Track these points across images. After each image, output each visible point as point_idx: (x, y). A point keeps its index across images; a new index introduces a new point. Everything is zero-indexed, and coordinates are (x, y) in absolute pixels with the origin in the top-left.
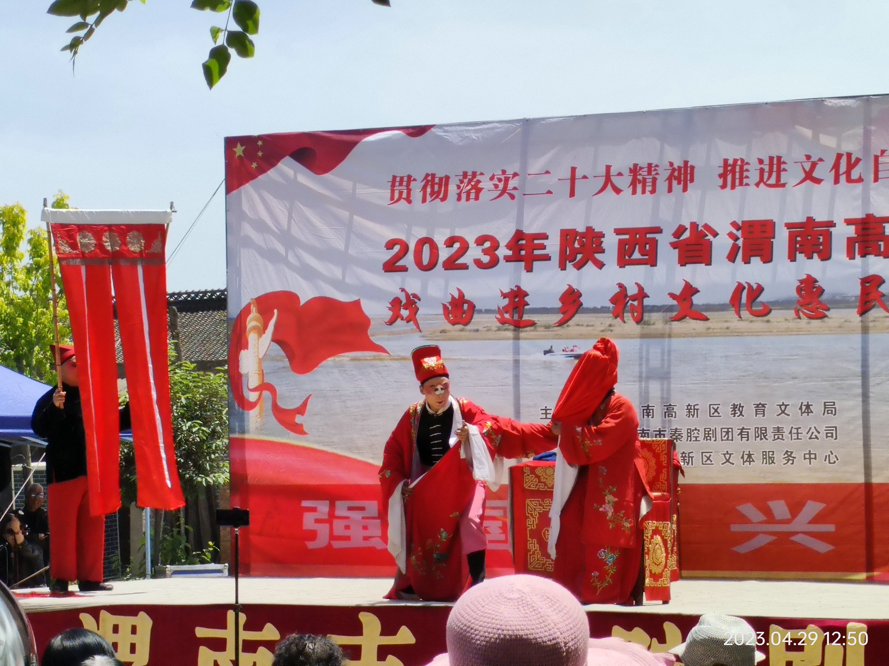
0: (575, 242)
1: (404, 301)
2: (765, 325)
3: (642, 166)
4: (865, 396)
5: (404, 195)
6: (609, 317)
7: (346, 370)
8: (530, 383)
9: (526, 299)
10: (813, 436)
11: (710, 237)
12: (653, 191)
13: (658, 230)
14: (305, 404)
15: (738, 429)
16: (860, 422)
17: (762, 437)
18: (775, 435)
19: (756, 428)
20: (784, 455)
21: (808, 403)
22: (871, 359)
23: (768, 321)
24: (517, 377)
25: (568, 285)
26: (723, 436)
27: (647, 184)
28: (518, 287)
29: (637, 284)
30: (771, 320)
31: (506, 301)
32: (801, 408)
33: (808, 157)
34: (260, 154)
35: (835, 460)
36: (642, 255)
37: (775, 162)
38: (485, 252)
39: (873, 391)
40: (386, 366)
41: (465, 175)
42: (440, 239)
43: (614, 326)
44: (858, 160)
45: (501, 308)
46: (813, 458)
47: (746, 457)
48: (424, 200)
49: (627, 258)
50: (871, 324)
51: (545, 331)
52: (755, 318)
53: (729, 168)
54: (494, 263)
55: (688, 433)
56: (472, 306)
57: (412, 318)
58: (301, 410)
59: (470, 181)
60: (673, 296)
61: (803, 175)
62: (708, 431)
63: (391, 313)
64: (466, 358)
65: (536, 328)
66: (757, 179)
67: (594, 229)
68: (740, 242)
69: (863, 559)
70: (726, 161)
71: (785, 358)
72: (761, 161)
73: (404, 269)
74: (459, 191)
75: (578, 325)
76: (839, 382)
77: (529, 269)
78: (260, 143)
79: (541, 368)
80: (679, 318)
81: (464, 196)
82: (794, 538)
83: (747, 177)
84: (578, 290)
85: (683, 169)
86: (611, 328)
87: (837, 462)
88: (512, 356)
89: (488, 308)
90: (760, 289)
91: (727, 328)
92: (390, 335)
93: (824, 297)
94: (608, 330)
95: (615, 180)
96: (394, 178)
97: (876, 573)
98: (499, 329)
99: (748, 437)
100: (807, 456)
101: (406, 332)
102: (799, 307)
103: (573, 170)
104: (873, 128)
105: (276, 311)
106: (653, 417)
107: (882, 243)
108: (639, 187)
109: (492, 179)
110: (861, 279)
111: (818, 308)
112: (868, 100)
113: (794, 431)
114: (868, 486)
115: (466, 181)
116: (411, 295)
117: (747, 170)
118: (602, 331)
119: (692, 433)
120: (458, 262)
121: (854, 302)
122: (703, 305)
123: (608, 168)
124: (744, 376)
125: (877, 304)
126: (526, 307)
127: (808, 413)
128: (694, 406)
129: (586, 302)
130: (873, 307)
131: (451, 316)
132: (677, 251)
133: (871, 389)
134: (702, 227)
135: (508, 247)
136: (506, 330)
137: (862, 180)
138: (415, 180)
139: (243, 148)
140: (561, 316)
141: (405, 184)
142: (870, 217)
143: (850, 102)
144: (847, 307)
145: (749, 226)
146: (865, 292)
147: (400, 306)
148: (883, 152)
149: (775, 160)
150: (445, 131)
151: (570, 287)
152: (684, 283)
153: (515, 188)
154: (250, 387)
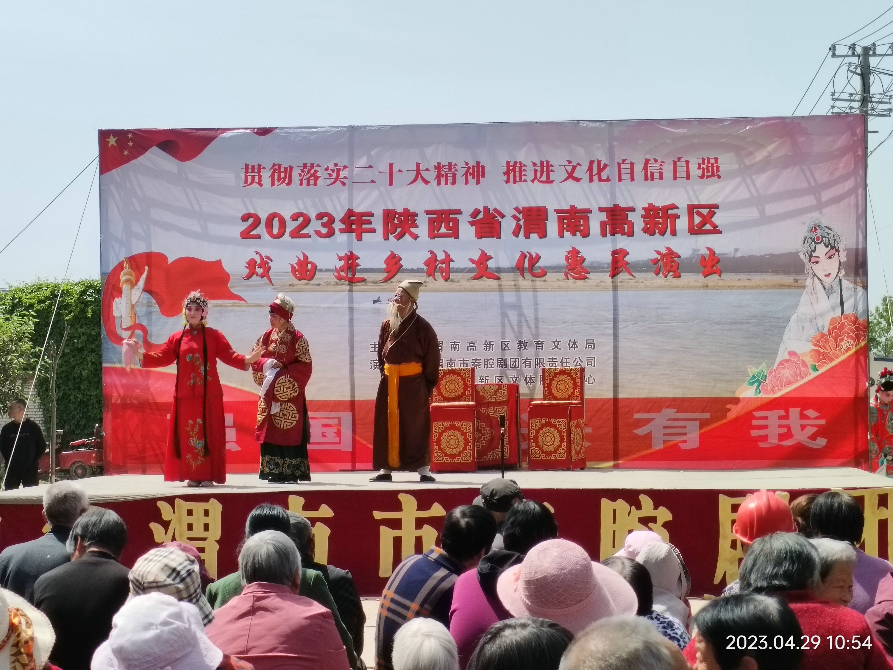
0: (394, 220)
1: (259, 261)
2: (543, 283)
3: (444, 165)
4: (615, 336)
5: (256, 180)
6: (423, 276)
9: (358, 261)
11: (499, 218)
12: (454, 183)
13: (459, 212)
16: (611, 354)
22: (620, 310)
23: (545, 281)
24: (351, 321)
25: (391, 251)
27: (449, 178)
28: (351, 253)
29: (444, 251)
30: (547, 280)
31: (342, 263)
32: (569, 344)
33: (570, 162)
34: (130, 144)
36: (448, 230)
37: (545, 165)
38: (324, 225)
39: (621, 332)
40: (244, 311)
41: (305, 166)
42: (287, 216)
43: (428, 282)
44: (606, 166)
45: (338, 268)
48: (273, 184)
49: (436, 232)
50: (619, 284)
51: (374, 286)
52: (535, 279)
53: (511, 168)
54: (331, 233)
55: (485, 362)
56: (315, 267)
57: (266, 274)
59: (309, 171)
60: (472, 261)
61: (566, 175)
63: (248, 271)
64: (310, 305)
65: (366, 283)
66: (533, 177)
67: (409, 210)
68: (522, 223)
69: (611, 452)
70: (508, 163)
71: (559, 307)
72: (534, 164)
73: (259, 237)
74: (300, 178)
77: (359, 239)
78: (130, 136)
80: (478, 278)
81: (305, 182)
83: (525, 175)
84: (399, 256)
85: (476, 167)
88: (348, 304)
89: (328, 268)
90: (538, 258)
91: (515, 285)
92: (247, 287)
93: (585, 264)
95: (425, 174)
96: (247, 166)
97: (620, 462)
98: (337, 284)
99: (530, 365)
101: (260, 285)
102: (567, 271)
103: (391, 165)
104: (615, 143)
105: (146, 268)
107: (626, 226)
108: (443, 180)
109: (327, 169)
110: (611, 251)
111: (581, 272)
112: (611, 123)
113: (564, 360)
114: (616, 400)
115: (306, 170)
116: (264, 257)
117: (525, 170)
120: (302, 232)
121: (606, 268)
122: (495, 268)
123: (418, 165)
125: (624, 269)
126: (358, 268)
129: (405, 264)
130: (621, 272)
131: (297, 273)
132: (474, 228)
133: (620, 331)
134: (493, 210)
135: (342, 221)
136: (343, 284)
137: (610, 180)
138: (264, 168)
139: (115, 139)
140: (386, 275)
141: (256, 171)
142: (616, 206)
143: (598, 124)
144: (601, 272)
145: (528, 211)
146: (615, 261)
147: (255, 265)
148: (624, 161)
149: (545, 163)
150: (287, 133)
151: (392, 253)
152: (481, 252)
153: (345, 177)
154: (124, 327)
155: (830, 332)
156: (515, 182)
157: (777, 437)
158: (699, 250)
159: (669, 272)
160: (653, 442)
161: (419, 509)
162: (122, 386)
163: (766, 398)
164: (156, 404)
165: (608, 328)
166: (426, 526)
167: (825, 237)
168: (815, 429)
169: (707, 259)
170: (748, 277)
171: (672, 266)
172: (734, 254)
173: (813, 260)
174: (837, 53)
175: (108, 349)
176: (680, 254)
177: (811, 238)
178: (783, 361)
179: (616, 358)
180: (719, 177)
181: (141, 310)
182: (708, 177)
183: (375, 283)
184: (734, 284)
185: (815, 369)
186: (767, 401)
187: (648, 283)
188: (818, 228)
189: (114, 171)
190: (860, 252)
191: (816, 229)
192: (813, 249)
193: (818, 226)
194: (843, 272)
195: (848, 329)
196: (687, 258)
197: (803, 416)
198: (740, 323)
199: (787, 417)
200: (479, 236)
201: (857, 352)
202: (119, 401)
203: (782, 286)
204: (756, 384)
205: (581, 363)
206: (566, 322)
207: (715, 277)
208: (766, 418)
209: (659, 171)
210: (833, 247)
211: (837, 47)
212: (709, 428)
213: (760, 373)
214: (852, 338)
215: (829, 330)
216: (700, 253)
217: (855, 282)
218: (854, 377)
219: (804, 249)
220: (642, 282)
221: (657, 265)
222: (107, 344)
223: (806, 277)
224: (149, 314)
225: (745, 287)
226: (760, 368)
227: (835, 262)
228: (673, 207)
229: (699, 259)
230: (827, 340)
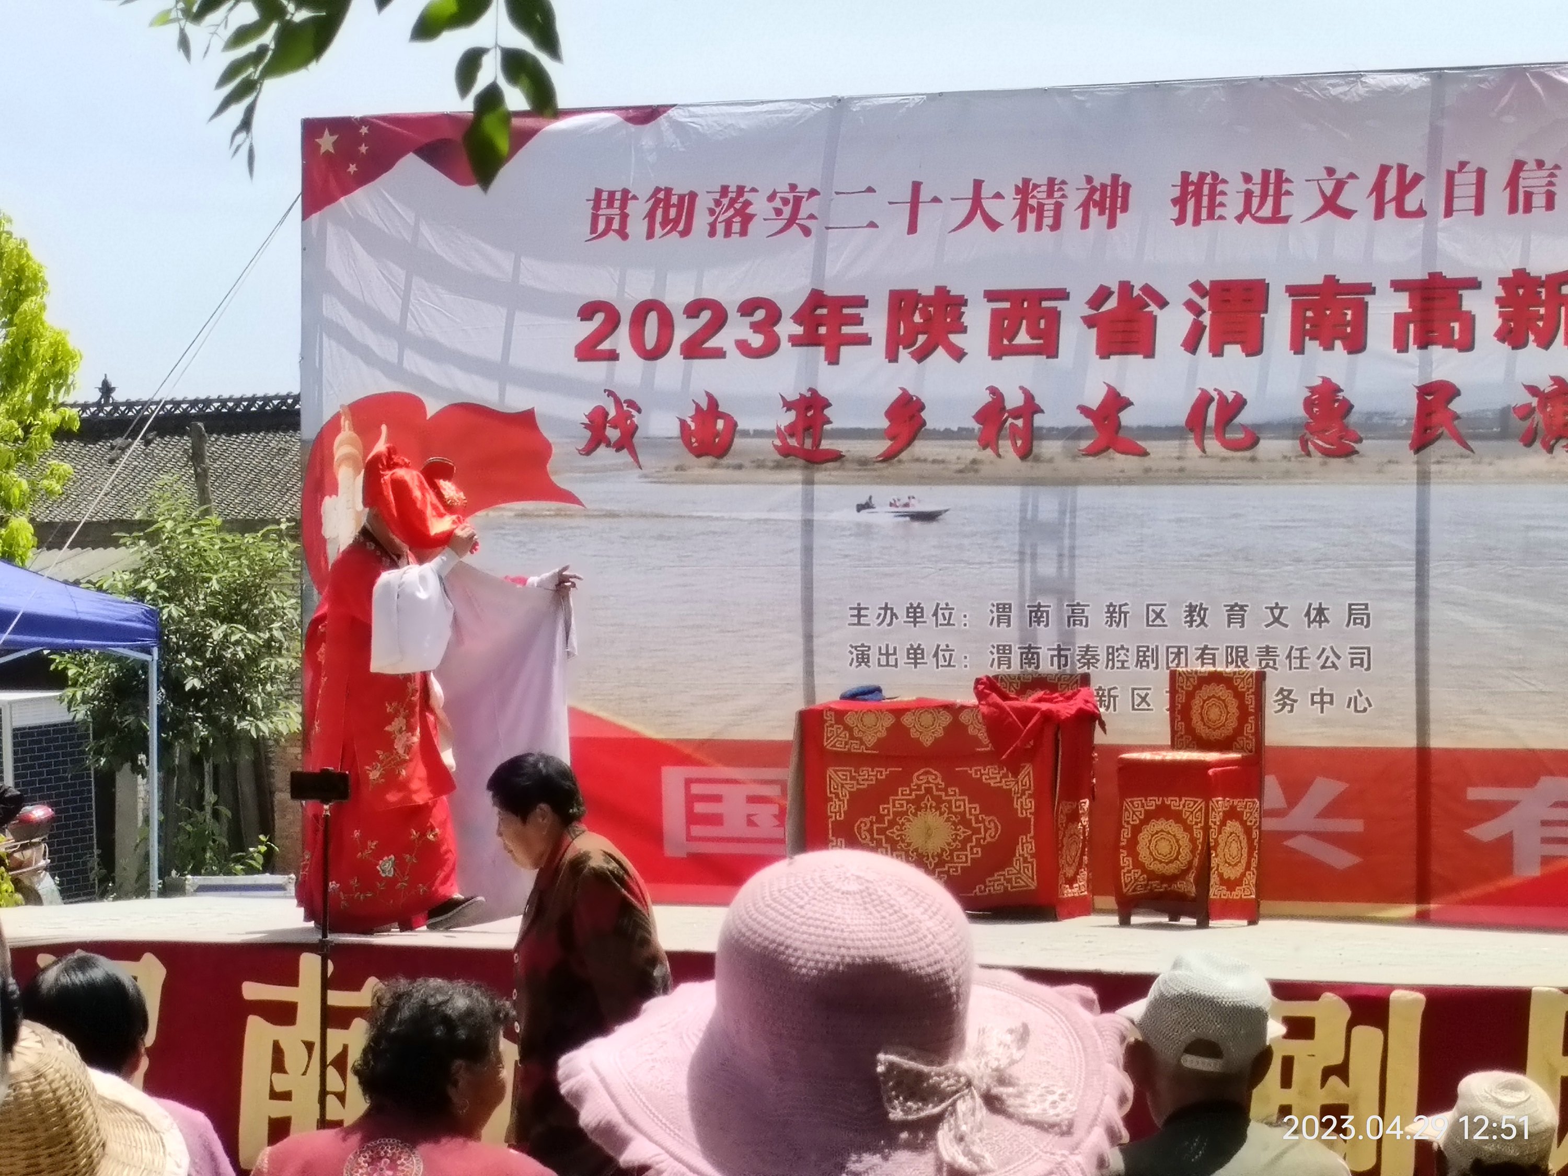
0: (914, 313)
1: (612, 413)
2: (1249, 466)
3: (1039, 183)
4: (1422, 596)
5: (616, 225)
6: (972, 448)
7: (505, 534)
8: (832, 562)
9: (827, 412)
10: (1329, 664)
11: (1153, 308)
12: (1056, 226)
13: (1062, 295)
15: (1197, 649)
16: (1411, 640)
17: (1239, 663)
18: (1261, 661)
19: (1227, 647)
20: (1277, 695)
21: (1320, 604)
23: (1253, 459)
24: (808, 551)
25: (901, 388)
26: (1170, 660)
27: (1046, 214)
28: (814, 392)
29: (1021, 388)
30: (1259, 456)
31: (791, 416)
32: (1308, 614)
33: (1331, 171)
34: (364, 149)
35: (1367, 706)
36: (1033, 338)
37: (1272, 179)
38: (756, 328)
39: (1435, 584)
40: (578, 527)
41: (724, 190)
42: (676, 304)
43: (981, 461)
45: (782, 428)
46: (1327, 703)
48: (650, 235)
49: (1006, 342)
50: (1434, 468)
51: (860, 470)
52: (1230, 454)
53: (1191, 188)
54: (771, 348)
55: (1108, 654)
56: (732, 425)
57: (626, 443)
60: (1085, 410)
61: (1320, 203)
62: (1145, 652)
63: (588, 434)
65: (843, 463)
66: (1240, 209)
67: (949, 291)
68: (1206, 319)
69: (1411, 881)
70: (1185, 175)
71: (1283, 524)
72: (1247, 178)
73: (612, 356)
74: (711, 219)
75: (916, 460)
76: (1377, 569)
77: (833, 359)
78: (364, 130)
79: (851, 535)
80: (1096, 451)
81: (721, 228)
82: (1290, 843)
84: (918, 400)
85: (1109, 188)
86: (976, 467)
87: (1369, 709)
88: (800, 514)
89: (760, 427)
90: (1240, 403)
91: (1181, 470)
92: (586, 472)
93: (1353, 418)
94: (971, 469)
95: (990, 206)
96: (599, 192)
97: (1433, 906)
98: (778, 466)
100: (1318, 699)
102: (1308, 436)
103: (916, 186)
104: (1447, 124)
105: (384, 428)
106: (1047, 625)
107: (1456, 326)
108: (1031, 218)
109: (771, 198)
110: (1418, 388)
111: (1341, 438)
112: (1440, 76)
113: (1295, 653)
114: (1423, 754)
115: (725, 201)
116: (625, 402)
117: (1223, 193)
118: (961, 471)
119: (1116, 654)
120: (707, 345)
121: (1403, 428)
122: (1139, 428)
123: (978, 185)
124: (1208, 556)
125: (1446, 432)
126: (827, 427)
127: (1320, 622)
128: (1120, 606)
129: (933, 419)
130: (1438, 437)
131: (693, 440)
132: (1094, 332)
134: (1140, 289)
135: (798, 318)
136: (790, 467)
137: (1425, 214)
138: (635, 198)
139: (333, 138)
140: (888, 444)
141: (617, 204)
142: (1435, 277)
144: (1391, 438)
145: (1224, 290)
146: (1425, 411)
147: (605, 421)
148: (1463, 165)
149: (1273, 175)
151: (905, 392)
152: (1105, 389)
153: (812, 217)
156: (1197, 221)
159: (1558, 439)
160: (1515, 859)
165: (1402, 575)
171: (1565, 424)
179: (1422, 648)
187: (1506, 465)
200: (1105, 351)
205: (1335, 660)
206: (1298, 560)
209: (1544, 189)
220: (1490, 464)
221: (1527, 423)
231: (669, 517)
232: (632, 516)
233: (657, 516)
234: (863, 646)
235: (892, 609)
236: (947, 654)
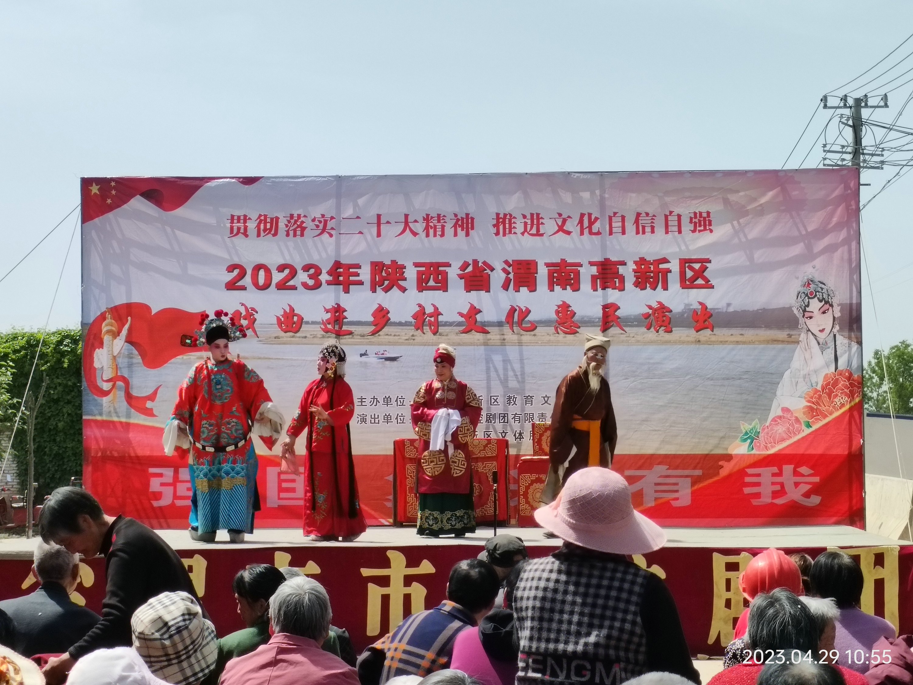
0: (382, 271)
1: (244, 313)
2: (533, 338)
3: (433, 216)
5: (242, 231)
6: (412, 330)
9: (344, 314)
12: (442, 235)
13: (448, 265)
14: (155, 393)
23: (535, 335)
25: (378, 304)
27: (437, 230)
28: (338, 305)
29: (432, 304)
30: (537, 334)
31: (329, 315)
33: (560, 215)
34: (114, 192)
36: (436, 283)
37: (535, 217)
38: (311, 277)
41: (292, 216)
42: (273, 266)
43: (416, 336)
44: (596, 219)
45: (325, 321)
47: (517, 435)
48: (259, 235)
49: (424, 285)
51: (361, 339)
52: (524, 333)
53: (501, 220)
54: (318, 285)
56: (301, 319)
57: (251, 326)
58: (152, 397)
59: (296, 221)
60: (461, 314)
61: (556, 228)
64: (296, 358)
65: (353, 336)
66: (523, 230)
67: (397, 262)
68: (511, 276)
70: (498, 215)
72: (525, 217)
73: (243, 288)
74: (287, 229)
75: (387, 335)
77: (347, 291)
78: (113, 184)
80: (466, 331)
81: (291, 233)
83: (514, 228)
84: (386, 309)
85: (465, 219)
86: (413, 338)
89: (314, 320)
90: (528, 312)
91: (504, 339)
93: (576, 318)
94: (412, 339)
95: (412, 225)
96: (232, 216)
98: (323, 337)
102: (557, 325)
103: (379, 216)
104: (607, 196)
105: (129, 318)
107: (617, 280)
108: (431, 232)
109: (313, 220)
110: (602, 306)
111: (571, 326)
112: (602, 175)
115: (293, 221)
116: (250, 308)
117: (514, 223)
118: (406, 340)
120: (288, 284)
121: (597, 322)
122: (485, 322)
123: (406, 216)
125: (615, 324)
126: (345, 320)
129: (393, 317)
130: (612, 326)
131: (283, 325)
132: (463, 280)
134: (482, 263)
135: (329, 273)
136: (329, 337)
137: (601, 233)
138: (250, 219)
139: (98, 187)
140: (373, 328)
141: (242, 221)
142: (607, 260)
143: (589, 176)
144: (592, 326)
145: (518, 264)
146: (606, 316)
147: (241, 317)
148: (615, 214)
149: (535, 216)
150: (273, 182)
151: (380, 305)
152: (470, 305)
153: (332, 229)
154: (105, 379)
155: (823, 388)
156: (504, 235)
157: (771, 495)
158: (691, 305)
159: (660, 327)
160: (644, 499)
161: (408, 566)
162: (103, 438)
163: (759, 455)
164: (138, 457)
166: (414, 584)
167: (819, 292)
168: (808, 487)
169: (699, 313)
170: (741, 333)
171: (663, 321)
172: (727, 309)
173: (807, 314)
174: (829, 104)
175: (89, 401)
176: (671, 308)
177: (804, 293)
178: (776, 417)
180: (711, 231)
181: (122, 362)
182: (700, 231)
183: (363, 336)
184: (726, 340)
185: (809, 426)
186: (761, 458)
187: (639, 338)
188: (811, 283)
189: (96, 220)
190: (854, 307)
191: (809, 284)
192: (806, 304)
193: (812, 281)
194: (837, 327)
195: (843, 385)
196: (679, 313)
197: (796, 473)
198: (733, 378)
199: (780, 474)
200: (469, 288)
201: (851, 409)
202: (100, 454)
203: (776, 341)
204: (749, 441)
207: (708, 332)
208: (759, 475)
209: (650, 225)
210: (827, 302)
211: (828, 98)
212: (701, 485)
213: (752, 429)
214: (846, 395)
215: (822, 385)
216: (692, 307)
217: (850, 338)
218: (848, 434)
219: (797, 304)
220: (633, 337)
221: (648, 320)
222: (88, 397)
223: (798, 333)
224: (130, 366)
225: (737, 343)
226: (753, 424)
227: (829, 317)
228: (665, 261)
229: (691, 313)
230: (820, 396)
231: (272, 359)
232: (254, 358)
233: (266, 358)
234: (363, 414)
235: (377, 399)
236: (402, 418)
